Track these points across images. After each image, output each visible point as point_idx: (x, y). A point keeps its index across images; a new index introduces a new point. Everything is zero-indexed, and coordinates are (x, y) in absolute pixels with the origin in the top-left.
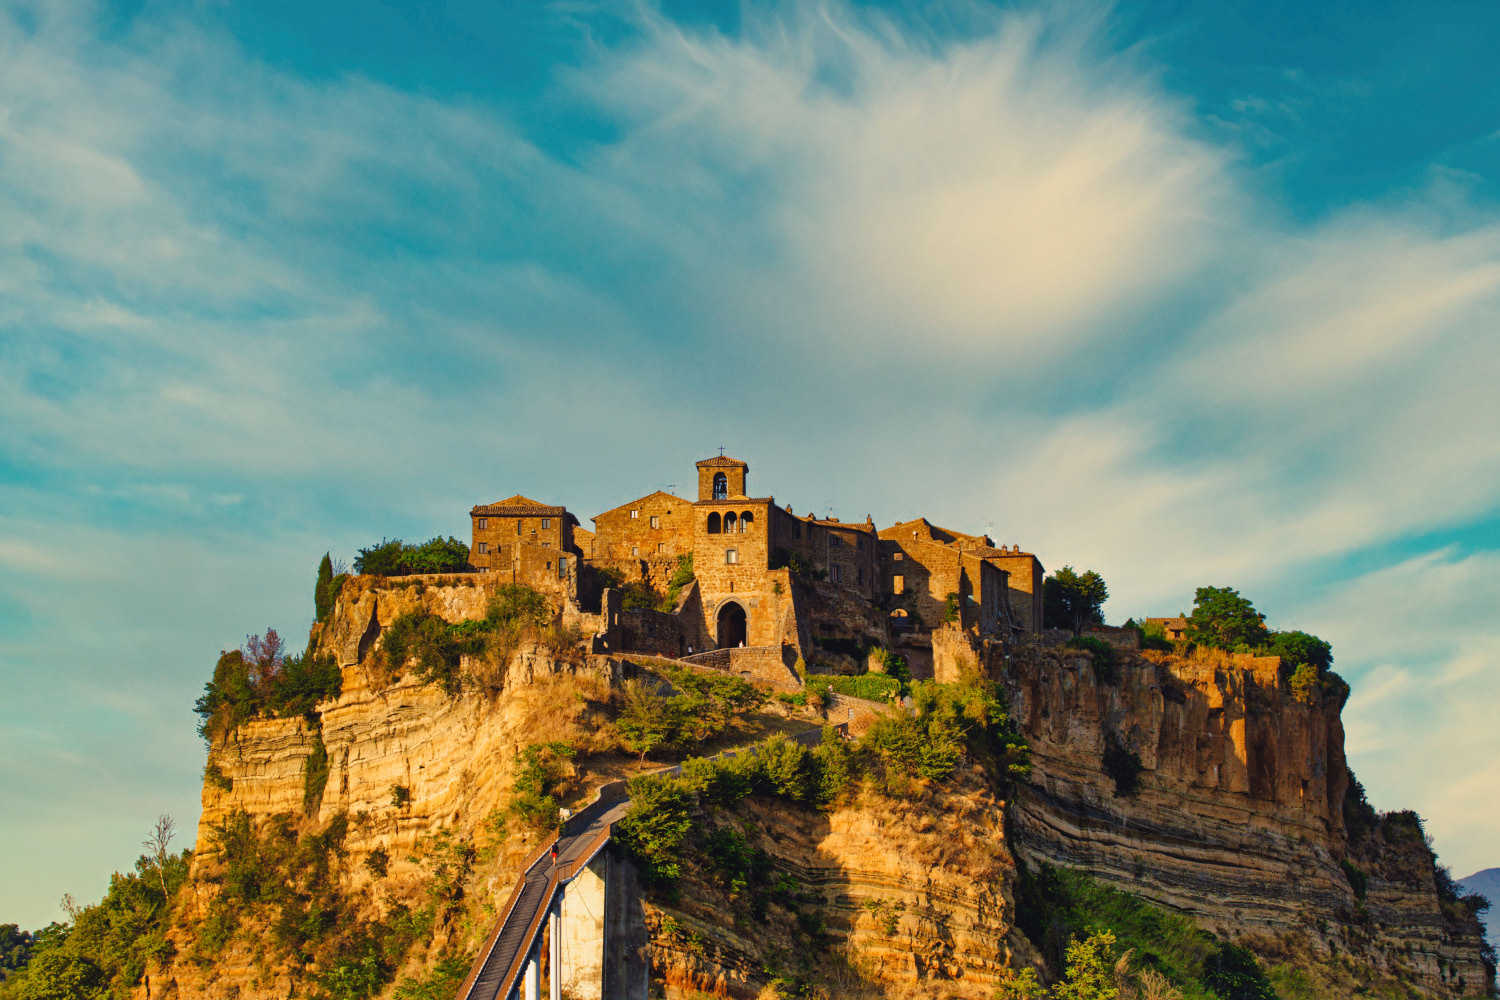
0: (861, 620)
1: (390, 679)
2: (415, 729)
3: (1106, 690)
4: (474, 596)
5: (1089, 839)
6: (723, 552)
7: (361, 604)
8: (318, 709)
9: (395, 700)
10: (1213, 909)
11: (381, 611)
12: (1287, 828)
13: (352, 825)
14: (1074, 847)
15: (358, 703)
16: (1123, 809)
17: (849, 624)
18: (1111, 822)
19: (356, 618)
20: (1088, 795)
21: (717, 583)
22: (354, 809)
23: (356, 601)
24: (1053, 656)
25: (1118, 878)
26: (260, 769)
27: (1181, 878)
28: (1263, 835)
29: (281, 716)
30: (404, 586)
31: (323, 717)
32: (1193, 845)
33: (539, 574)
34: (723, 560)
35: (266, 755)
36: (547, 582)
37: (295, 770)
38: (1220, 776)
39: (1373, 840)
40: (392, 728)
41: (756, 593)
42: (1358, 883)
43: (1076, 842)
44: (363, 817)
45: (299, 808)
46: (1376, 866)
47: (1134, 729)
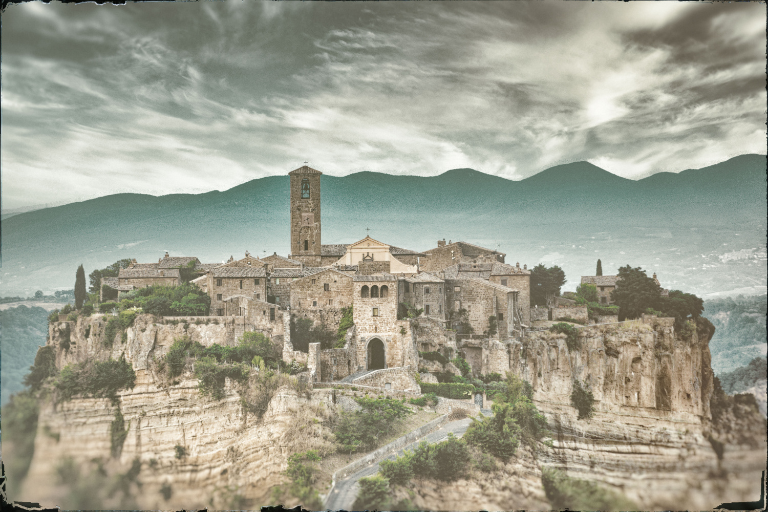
0: (443, 338)
1: (172, 381)
2: (189, 413)
3: (573, 354)
4: (219, 330)
5: (564, 448)
6: (371, 309)
7: (147, 332)
8: (118, 393)
9: (175, 395)
10: (635, 483)
11: (160, 336)
12: (677, 425)
13: (144, 467)
14: (555, 453)
15: (148, 393)
16: (582, 427)
17: (436, 341)
18: (575, 436)
19: (144, 341)
20: (564, 421)
21: (367, 327)
22: (147, 456)
23: (143, 330)
24: (543, 339)
25: (581, 470)
26: (79, 429)
27: (617, 465)
28: (663, 433)
29: (93, 397)
30: (175, 323)
31: (122, 398)
32: (623, 444)
33: (259, 318)
34: (371, 314)
35: (83, 420)
36: (264, 322)
37: (104, 430)
38: (639, 398)
39: (727, 419)
40: (172, 410)
41: (390, 333)
42: (718, 449)
43: (557, 450)
44: (153, 463)
45: (107, 453)
46: (730, 436)
47: (589, 377)
